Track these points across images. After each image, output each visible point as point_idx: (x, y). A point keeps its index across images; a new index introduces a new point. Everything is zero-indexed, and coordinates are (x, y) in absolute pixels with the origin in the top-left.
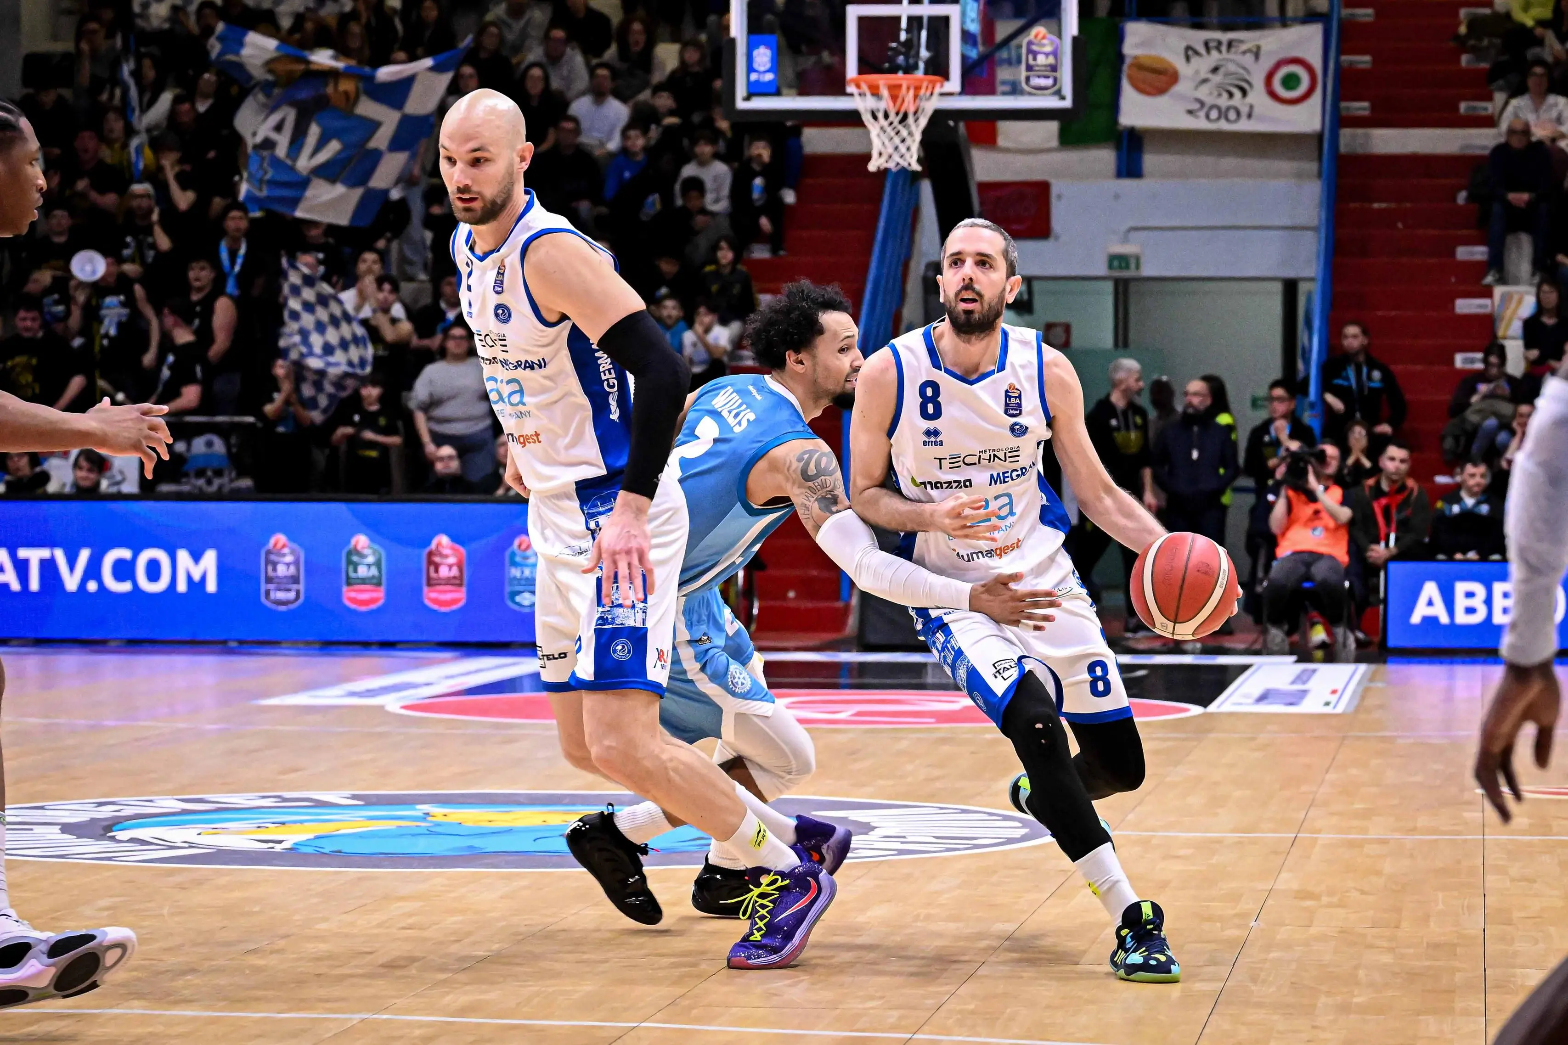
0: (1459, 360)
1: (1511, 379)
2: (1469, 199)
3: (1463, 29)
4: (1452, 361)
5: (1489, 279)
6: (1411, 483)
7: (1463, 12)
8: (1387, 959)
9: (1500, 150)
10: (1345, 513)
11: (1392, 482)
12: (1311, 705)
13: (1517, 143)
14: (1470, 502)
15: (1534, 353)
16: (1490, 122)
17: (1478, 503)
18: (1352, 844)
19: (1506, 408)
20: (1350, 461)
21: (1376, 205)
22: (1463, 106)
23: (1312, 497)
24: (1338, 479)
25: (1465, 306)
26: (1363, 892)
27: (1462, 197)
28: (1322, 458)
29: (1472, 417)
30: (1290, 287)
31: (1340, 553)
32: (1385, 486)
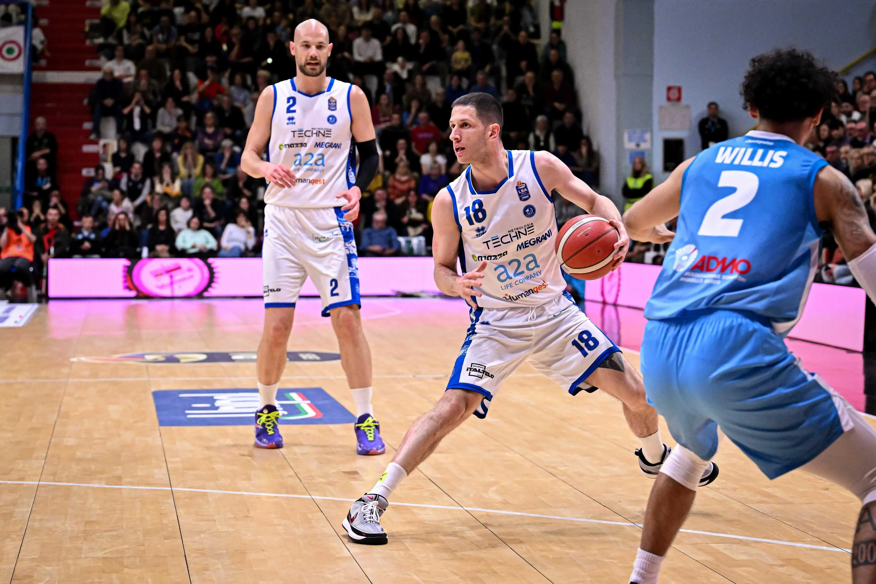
0: (85, 172)
1: (107, 181)
2: (89, 103)
3: (87, 29)
4: (80, 172)
5: (93, 137)
6: (61, 226)
7: (88, 22)
8: (9, 435)
9: (101, 82)
10: (33, 238)
11: (53, 225)
12: (9, 323)
13: (108, 78)
14: (86, 233)
15: (118, 169)
16: (98, 69)
17: (90, 234)
18: (8, 385)
19: (107, 193)
20: (34, 215)
21: (49, 105)
22: (87, 63)
23: (19, 232)
24: (28, 223)
25: (87, 149)
26: (7, 406)
27: (86, 102)
28: (21, 214)
29: (91, 197)
30: (14, 140)
31: (30, 256)
32: (50, 227)
